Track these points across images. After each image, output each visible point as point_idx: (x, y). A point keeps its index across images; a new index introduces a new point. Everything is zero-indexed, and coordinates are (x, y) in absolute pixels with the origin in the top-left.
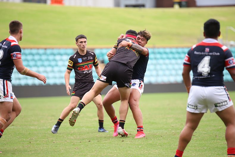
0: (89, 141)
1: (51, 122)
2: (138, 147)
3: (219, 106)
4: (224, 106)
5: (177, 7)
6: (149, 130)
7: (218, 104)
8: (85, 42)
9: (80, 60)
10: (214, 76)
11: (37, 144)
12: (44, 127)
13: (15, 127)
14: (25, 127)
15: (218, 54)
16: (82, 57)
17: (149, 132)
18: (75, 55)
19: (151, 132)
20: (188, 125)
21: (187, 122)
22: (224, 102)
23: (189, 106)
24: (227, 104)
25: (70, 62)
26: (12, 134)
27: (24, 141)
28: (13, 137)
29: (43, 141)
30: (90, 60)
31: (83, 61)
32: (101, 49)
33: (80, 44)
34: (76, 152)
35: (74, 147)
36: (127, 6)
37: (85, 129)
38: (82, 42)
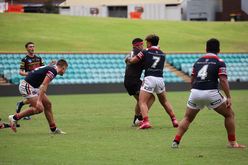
0: (161, 128)
1: (130, 112)
2: (201, 134)
3: (215, 104)
4: (218, 104)
5: (233, 20)
6: (209, 120)
7: (213, 103)
8: (33, 47)
9: (30, 61)
10: (209, 80)
11: (119, 130)
12: (125, 117)
13: (101, 116)
14: (109, 116)
15: (215, 63)
16: (31, 58)
17: (209, 122)
18: (26, 58)
19: (211, 122)
20: (186, 118)
21: (185, 116)
22: (218, 100)
23: (190, 103)
24: (221, 102)
25: (22, 63)
26: (99, 122)
27: (108, 127)
28: (99, 124)
29: (123, 128)
30: (38, 61)
31: (33, 62)
32: (171, 54)
33: (30, 48)
34: (150, 137)
35: (148, 133)
36: (192, 20)
37: (157, 119)
38: (31, 47)
